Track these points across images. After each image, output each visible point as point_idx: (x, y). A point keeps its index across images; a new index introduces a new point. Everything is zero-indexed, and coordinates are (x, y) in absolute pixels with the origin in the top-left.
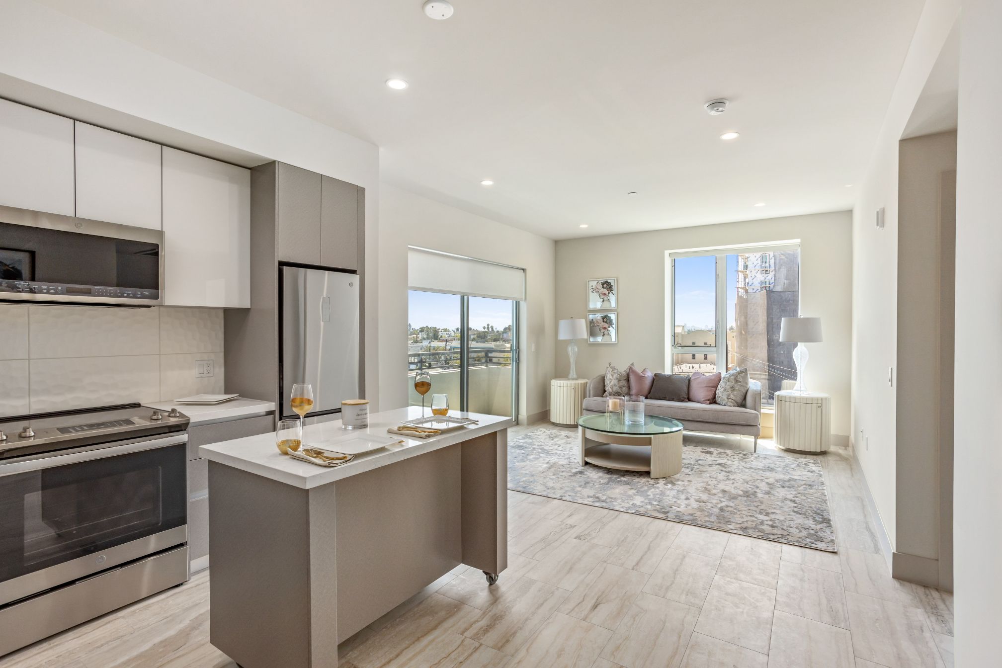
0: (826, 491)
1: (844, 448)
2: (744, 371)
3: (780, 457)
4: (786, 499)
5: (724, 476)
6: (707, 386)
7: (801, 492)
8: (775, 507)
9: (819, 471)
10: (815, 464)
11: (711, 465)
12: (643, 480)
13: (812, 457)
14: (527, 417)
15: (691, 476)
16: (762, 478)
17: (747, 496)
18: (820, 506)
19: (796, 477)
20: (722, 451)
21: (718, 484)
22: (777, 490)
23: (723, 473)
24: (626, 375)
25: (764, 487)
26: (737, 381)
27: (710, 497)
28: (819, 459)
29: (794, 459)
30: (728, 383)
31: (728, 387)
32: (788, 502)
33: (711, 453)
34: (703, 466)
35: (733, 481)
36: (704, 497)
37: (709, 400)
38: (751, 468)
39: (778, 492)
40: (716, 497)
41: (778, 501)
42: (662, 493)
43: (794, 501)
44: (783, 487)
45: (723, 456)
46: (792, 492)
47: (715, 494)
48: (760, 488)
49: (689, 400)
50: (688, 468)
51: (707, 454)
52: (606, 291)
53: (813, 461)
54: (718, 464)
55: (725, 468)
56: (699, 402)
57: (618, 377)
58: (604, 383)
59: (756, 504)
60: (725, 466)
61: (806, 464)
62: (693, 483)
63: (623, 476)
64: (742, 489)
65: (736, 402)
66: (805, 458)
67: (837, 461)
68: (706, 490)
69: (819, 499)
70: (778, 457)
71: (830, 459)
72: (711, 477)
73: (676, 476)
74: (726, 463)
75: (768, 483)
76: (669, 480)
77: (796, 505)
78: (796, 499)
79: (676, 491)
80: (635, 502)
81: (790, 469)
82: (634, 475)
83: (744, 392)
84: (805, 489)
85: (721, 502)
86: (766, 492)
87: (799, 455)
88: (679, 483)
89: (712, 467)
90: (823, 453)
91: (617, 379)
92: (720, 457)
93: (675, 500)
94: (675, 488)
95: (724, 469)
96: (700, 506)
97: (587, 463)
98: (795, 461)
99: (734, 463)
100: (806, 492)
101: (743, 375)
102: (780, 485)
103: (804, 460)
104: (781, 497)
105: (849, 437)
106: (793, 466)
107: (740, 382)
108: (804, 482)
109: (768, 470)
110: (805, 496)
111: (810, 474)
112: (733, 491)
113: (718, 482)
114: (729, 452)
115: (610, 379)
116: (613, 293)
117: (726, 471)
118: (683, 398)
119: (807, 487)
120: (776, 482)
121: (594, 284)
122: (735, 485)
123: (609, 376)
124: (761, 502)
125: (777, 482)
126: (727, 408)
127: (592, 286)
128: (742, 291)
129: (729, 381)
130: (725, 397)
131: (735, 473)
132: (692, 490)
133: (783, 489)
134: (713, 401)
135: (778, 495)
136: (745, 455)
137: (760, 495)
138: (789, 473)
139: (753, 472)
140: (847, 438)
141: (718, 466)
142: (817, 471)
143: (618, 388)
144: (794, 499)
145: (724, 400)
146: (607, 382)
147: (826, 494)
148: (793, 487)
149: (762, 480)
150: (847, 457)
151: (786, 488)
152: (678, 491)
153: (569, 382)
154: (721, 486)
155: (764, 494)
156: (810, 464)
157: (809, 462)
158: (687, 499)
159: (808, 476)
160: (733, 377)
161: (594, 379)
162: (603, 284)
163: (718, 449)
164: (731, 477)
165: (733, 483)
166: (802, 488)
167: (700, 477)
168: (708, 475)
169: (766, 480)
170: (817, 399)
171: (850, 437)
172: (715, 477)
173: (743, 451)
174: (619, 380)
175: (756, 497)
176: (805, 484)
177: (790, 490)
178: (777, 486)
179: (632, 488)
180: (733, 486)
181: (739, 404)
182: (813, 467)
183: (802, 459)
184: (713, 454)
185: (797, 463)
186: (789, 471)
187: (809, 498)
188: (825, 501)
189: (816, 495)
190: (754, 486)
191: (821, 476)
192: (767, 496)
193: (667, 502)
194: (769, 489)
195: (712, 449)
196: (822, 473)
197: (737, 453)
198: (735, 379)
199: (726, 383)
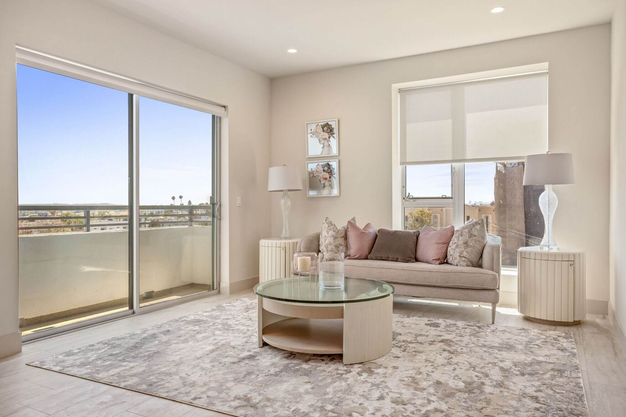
0: (581, 380)
1: (601, 316)
2: (480, 222)
3: (523, 329)
4: (524, 395)
5: (446, 359)
6: (437, 243)
7: (547, 382)
8: (506, 409)
9: (572, 348)
10: (567, 338)
11: (432, 343)
12: (332, 367)
13: (563, 328)
14: (230, 284)
15: (400, 359)
16: (496, 361)
17: (470, 392)
18: (573, 407)
19: (541, 359)
20: (452, 322)
21: (433, 372)
22: (514, 380)
23: (446, 354)
24: (344, 232)
25: (496, 374)
26: (471, 235)
27: (414, 395)
28: (572, 330)
29: (540, 331)
30: (461, 238)
31: (461, 242)
32: (527, 401)
33: (437, 325)
34: (421, 343)
35: (456, 366)
36: (407, 394)
37: (439, 259)
38: (485, 346)
39: (514, 383)
40: (425, 394)
41: (512, 399)
42: (349, 390)
43: (536, 399)
44: (523, 374)
45: (451, 329)
46: (534, 383)
47: (424, 389)
48: (490, 377)
49: (417, 260)
50: (400, 347)
51: (432, 328)
52: (326, 135)
53: (564, 334)
54: (442, 341)
55: (450, 346)
56: (428, 262)
57: (334, 234)
58: (319, 242)
59: (479, 405)
60: (451, 343)
61: (555, 339)
62: (398, 370)
63: (307, 361)
64: (463, 379)
65: (471, 262)
66: (555, 330)
67: (594, 333)
68: (414, 383)
69: (571, 394)
70: (521, 330)
71: (586, 331)
72: (426, 361)
73: (380, 360)
74: (453, 340)
75: (502, 369)
76: (367, 366)
77: (538, 405)
78: (539, 394)
79: (370, 385)
80: (300, 406)
81: (536, 346)
82: (323, 360)
83: (480, 248)
84: (553, 377)
85: (429, 401)
86: (498, 384)
87: (547, 327)
88: (380, 371)
89: (433, 346)
90: (577, 324)
91: (333, 236)
92: (447, 331)
93: (362, 400)
94: (371, 380)
95: (448, 348)
96: (395, 412)
97: (265, 344)
98: (542, 334)
99: (464, 339)
100: (553, 382)
101: (478, 227)
102: (519, 371)
103: (553, 333)
104: (517, 392)
105: (607, 302)
106: (538, 342)
107: (475, 236)
108: (551, 366)
109: (506, 348)
110: (552, 390)
111: (560, 353)
112: (452, 383)
113: (435, 368)
114: (460, 324)
115: (325, 236)
116: (334, 137)
117: (449, 351)
118: (409, 257)
119: (556, 373)
120: (513, 367)
121: (313, 127)
122: (456, 372)
123: (324, 233)
124: (488, 402)
125: (516, 366)
126: (459, 268)
127: (311, 130)
128: (501, 166)
129: (461, 236)
130: (457, 255)
131: (462, 353)
132: (393, 383)
133: (523, 378)
134: (444, 260)
135: (514, 388)
136: (479, 327)
137: (488, 389)
138: (532, 352)
139: (485, 351)
140: (606, 304)
141: (441, 344)
142: (570, 349)
143: (334, 247)
144: (535, 394)
145: (456, 259)
146: (322, 240)
147: (582, 385)
148: (536, 373)
149: (495, 364)
150: (606, 328)
151: (526, 376)
152: (373, 385)
153: (278, 242)
154: (437, 376)
155: (495, 386)
156: (560, 339)
157: (559, 336)
158: (381, 398)
159: (557, 357)
160: (466, 230)
161: (306, 237)
162: (323, 127)
163: (447, 321)
164: (455, 360)
165: (455, 369)
166: (548, 375)
167: (412, 361)
168: (424, 357)
169: (501, 364)
170: (569, 255)
171: (609, 303)
172: (432, 360)
173: (479, 322)
174: (335, 238)
175: (482, 392)
176: (553, 369)
177: (532, 379)
178: (515, 372)
179: (310, 380)
180: (453, 375)
181: (475, 264)
182: (565, 343)
183: (551, 332)
184: (439, 327)
185: (544, 337)
186: (533, 350)
187: (558, 393)
188: (581, 398)
189: (567, 388)
190: (483, 373)
191: (574, 355)
192: (498, 390)
193: (348, 405)
194: (502, 378)
195: (440, 321)
196: (575, 351)
197: (470, 326)
198: (469, 232)
199: (459, 237)
